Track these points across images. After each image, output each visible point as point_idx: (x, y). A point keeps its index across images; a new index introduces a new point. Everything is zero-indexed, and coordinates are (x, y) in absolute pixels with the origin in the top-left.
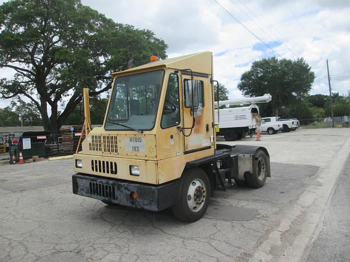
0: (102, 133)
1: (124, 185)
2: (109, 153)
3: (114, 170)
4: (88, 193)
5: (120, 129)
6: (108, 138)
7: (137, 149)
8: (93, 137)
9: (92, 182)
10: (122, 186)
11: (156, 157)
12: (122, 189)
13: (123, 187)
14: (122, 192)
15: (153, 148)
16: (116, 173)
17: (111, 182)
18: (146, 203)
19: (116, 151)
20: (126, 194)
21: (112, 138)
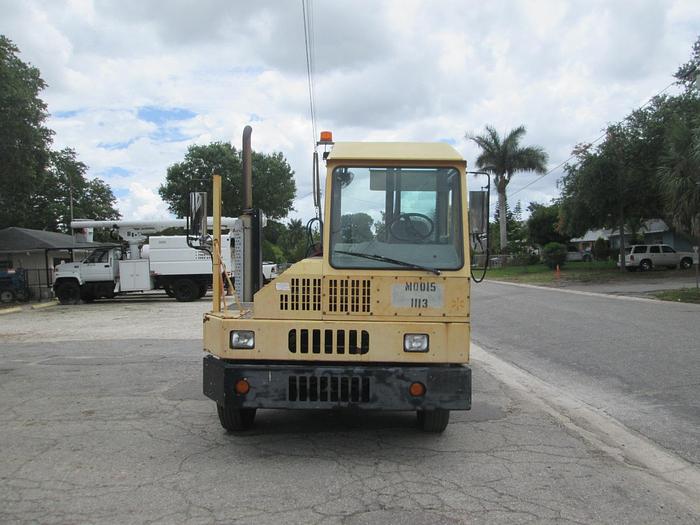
0: (325, 274)
1: (397, 371)
2: (344, 313)
3: (359, 345)
4: (284, 399)
5: (377, 266)
6: (344, 283)
7: (423, 303)
8: (294, 282)
9: (298, 376)
10: (391, 373)
11: (468, 315)
12: (391, 379)
13: (394, 376)
14: (389, 385)
15: (462, 301)
16: (365, 350)
17: (357, 369)
18: (446, 397)
19: (367, 308)
20: (401, 388)
21: (355, 283)
